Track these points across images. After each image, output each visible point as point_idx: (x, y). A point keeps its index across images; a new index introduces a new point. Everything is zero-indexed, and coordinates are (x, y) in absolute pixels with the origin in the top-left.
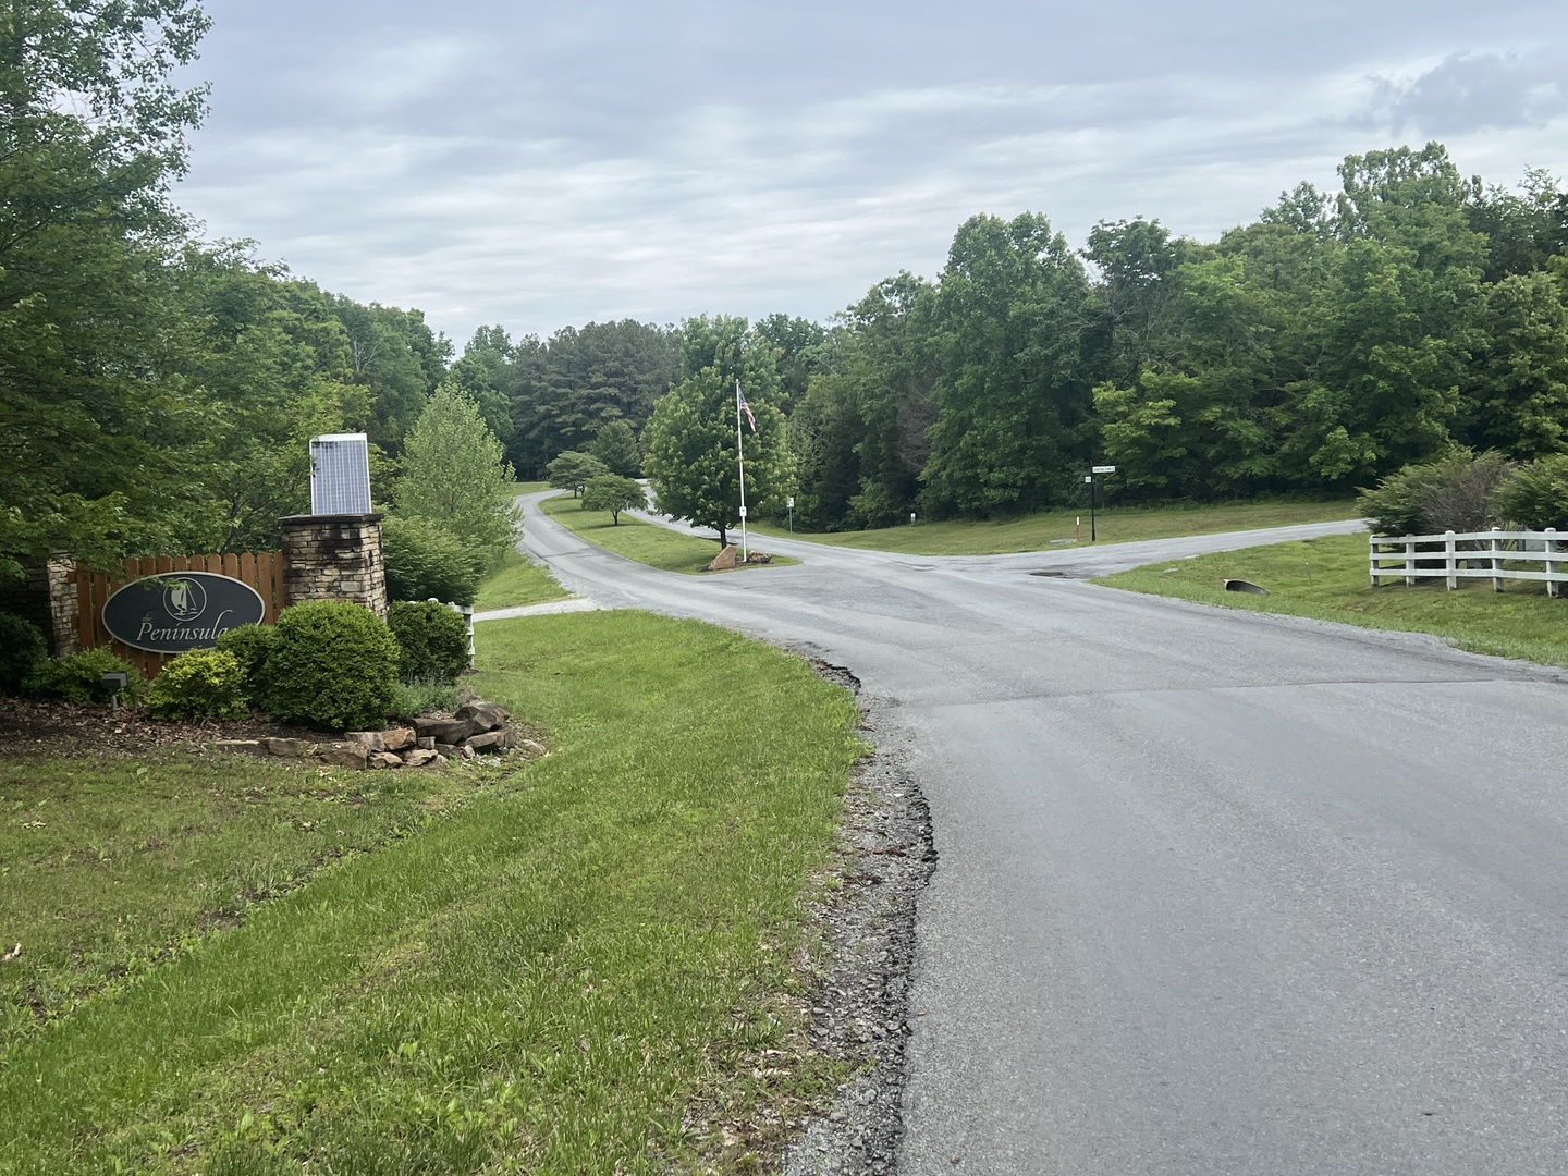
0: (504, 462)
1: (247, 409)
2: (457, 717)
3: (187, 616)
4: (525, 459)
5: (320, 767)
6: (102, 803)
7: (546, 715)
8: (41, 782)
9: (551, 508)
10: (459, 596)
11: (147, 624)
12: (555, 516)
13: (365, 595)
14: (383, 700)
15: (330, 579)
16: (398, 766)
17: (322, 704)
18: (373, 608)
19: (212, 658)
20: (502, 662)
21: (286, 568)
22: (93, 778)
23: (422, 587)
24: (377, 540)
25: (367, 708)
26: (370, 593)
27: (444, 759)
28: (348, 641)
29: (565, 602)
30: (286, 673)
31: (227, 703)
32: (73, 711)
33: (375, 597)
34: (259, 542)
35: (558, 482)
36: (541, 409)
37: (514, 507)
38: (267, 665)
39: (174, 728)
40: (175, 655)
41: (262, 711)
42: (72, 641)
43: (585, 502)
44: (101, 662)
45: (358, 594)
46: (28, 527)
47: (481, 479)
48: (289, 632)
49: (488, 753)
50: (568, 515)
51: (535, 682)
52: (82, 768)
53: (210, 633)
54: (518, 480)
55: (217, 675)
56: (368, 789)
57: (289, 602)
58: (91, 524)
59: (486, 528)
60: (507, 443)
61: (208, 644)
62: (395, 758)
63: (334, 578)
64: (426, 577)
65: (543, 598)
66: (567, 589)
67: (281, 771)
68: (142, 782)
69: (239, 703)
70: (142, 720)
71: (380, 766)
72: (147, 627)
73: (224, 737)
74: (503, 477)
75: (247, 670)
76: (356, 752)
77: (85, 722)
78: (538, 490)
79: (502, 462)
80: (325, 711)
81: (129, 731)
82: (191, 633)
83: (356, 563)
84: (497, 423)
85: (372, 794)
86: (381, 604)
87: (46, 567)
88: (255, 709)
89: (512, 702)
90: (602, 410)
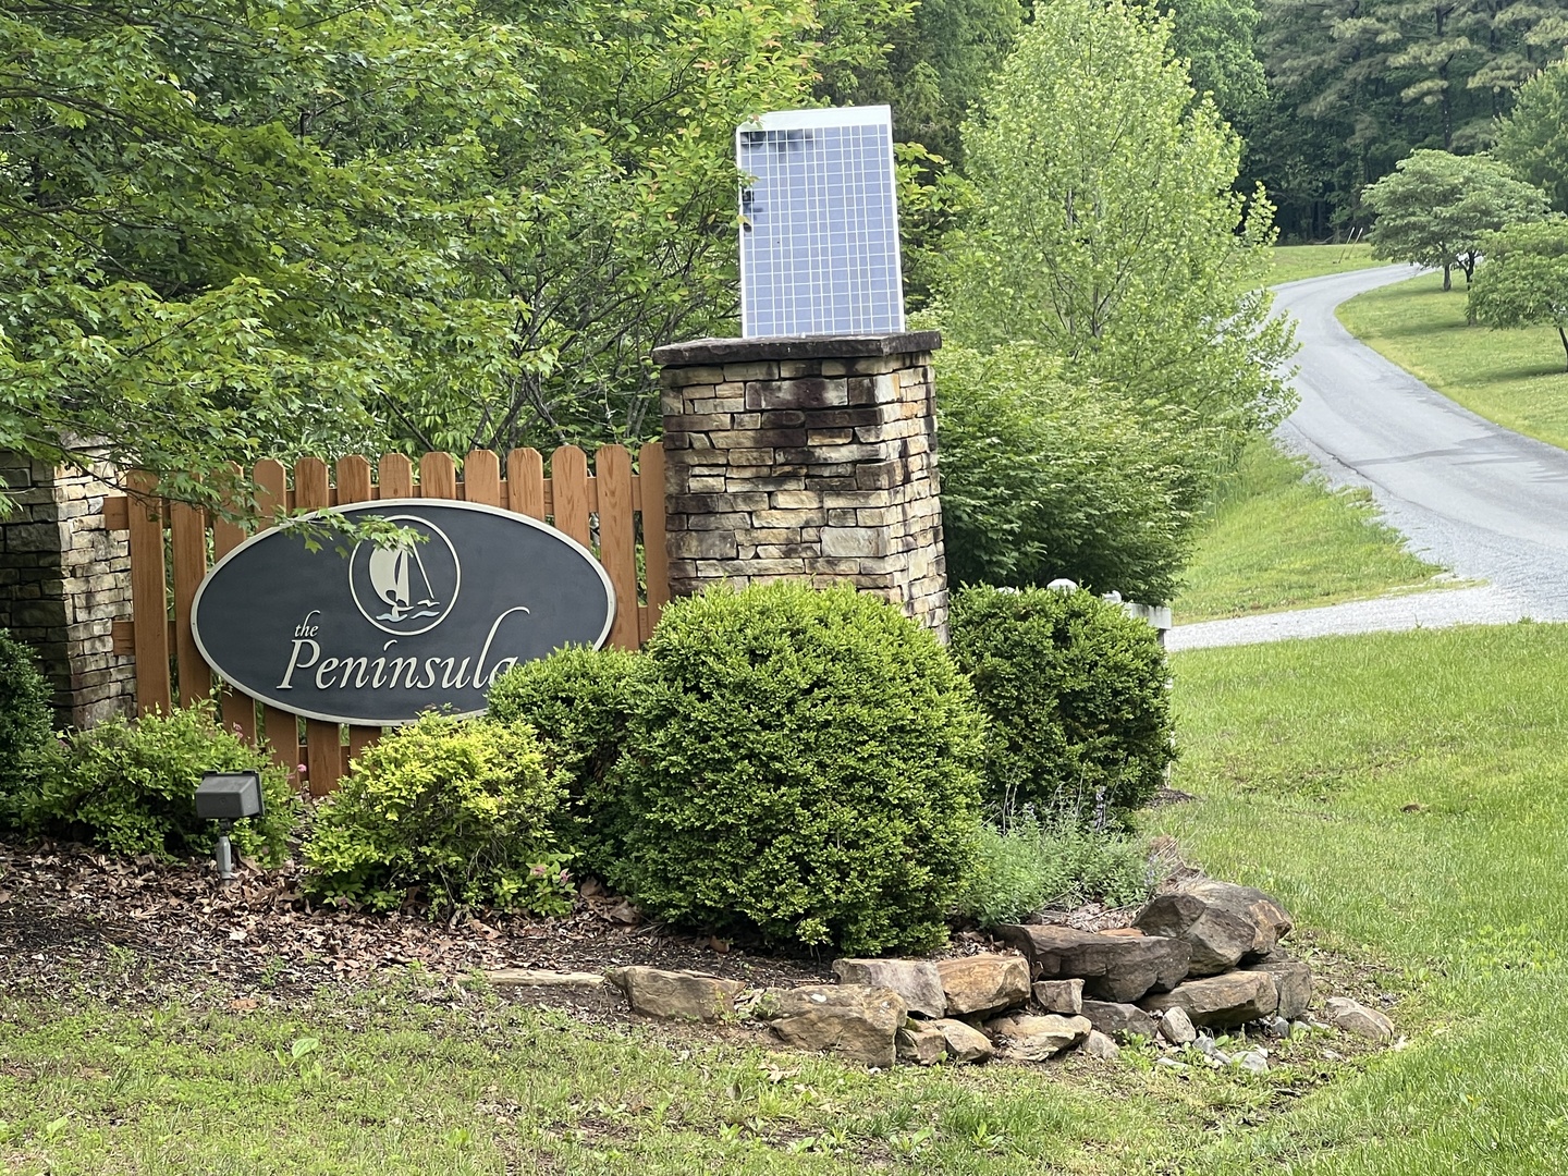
0: (1243, 185)
1: (568, 45)
2: (1145, 923)
3: (405, 624)
4: (1300, 178)
5: (770, 1053)
6: (207, 1130)
7: (1391, 929)
8: (51, 1068)
9: (1373, 322)
10: (1135, 576)
11: (306, 645)
12: (1387, 345)
13: (889, 565)
14: (940, 870)
15: (794, 521)
16: (981, 1060)
17: (772, 877)
18: (910, 605)
19: (477, 738)
20: (1246, 770)
21: (673, 489)
22: (180, 1061)
23: (1033, 547)
24: (921, 410)
25: (893, 891)
26: (902, 561)
27: (1109, 1046)
28: (843, 699)
29: (1425, 597)
30: (677, 785)
31: (518, 867)
32: (120, 879)
33: (914, 573)
34: (598, 413)
35: (1396, 242)
36: (1348, 29)
37: (1270, 318)
38: (625, 762)
39: (380, 931)
40: (377, 730)
41: (608, 891)
42: (114, 689)
43: (1478, 302)
44: (193, 746)
45: (869, 563)
46: (20, 376)
47: (1176, 237)
48: (684, 670)
49: (1232, 1030)
50: (1426, 341)
51: (1353, 830)
52: (150, 1033)
53: (471, 670)
54: (1283, 240)
55: (492, 787)
56: (902, 1123)
57: (681, 587)
58: (177, 365)
59: (1188, 381)
60: (1245, 131)
61: (466, 700)
62: (970, 1038)
63: (804, 516)
64: (1044, 518)
65: (1357, 584)
66: (1429, 558)
67: (666, 1061)
68: (306, 1076)
69: (549, 868)
70: (298, 907)
71: (932, 1057)
72: (306, 651)
73: (511, 960)
74: (1239, 230)
75: (570, 776)
76: (868, 1016)
77: (153, 910)
78: (1335, 267)
79: (1236, 187)
80: (782, 896)
81: (264, 937)
82: (420, 671)
83: (863, 477)
84: (1219, 75)
85: (917, 1137)
86: (930, 593)
87: (49, 485)
88: (589, 889)
89: (1289, 887)
90: (1529, 25)
